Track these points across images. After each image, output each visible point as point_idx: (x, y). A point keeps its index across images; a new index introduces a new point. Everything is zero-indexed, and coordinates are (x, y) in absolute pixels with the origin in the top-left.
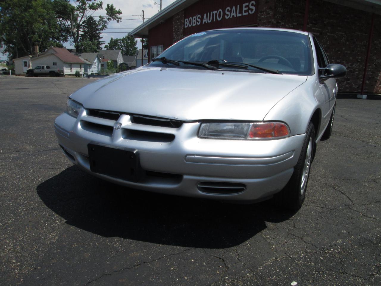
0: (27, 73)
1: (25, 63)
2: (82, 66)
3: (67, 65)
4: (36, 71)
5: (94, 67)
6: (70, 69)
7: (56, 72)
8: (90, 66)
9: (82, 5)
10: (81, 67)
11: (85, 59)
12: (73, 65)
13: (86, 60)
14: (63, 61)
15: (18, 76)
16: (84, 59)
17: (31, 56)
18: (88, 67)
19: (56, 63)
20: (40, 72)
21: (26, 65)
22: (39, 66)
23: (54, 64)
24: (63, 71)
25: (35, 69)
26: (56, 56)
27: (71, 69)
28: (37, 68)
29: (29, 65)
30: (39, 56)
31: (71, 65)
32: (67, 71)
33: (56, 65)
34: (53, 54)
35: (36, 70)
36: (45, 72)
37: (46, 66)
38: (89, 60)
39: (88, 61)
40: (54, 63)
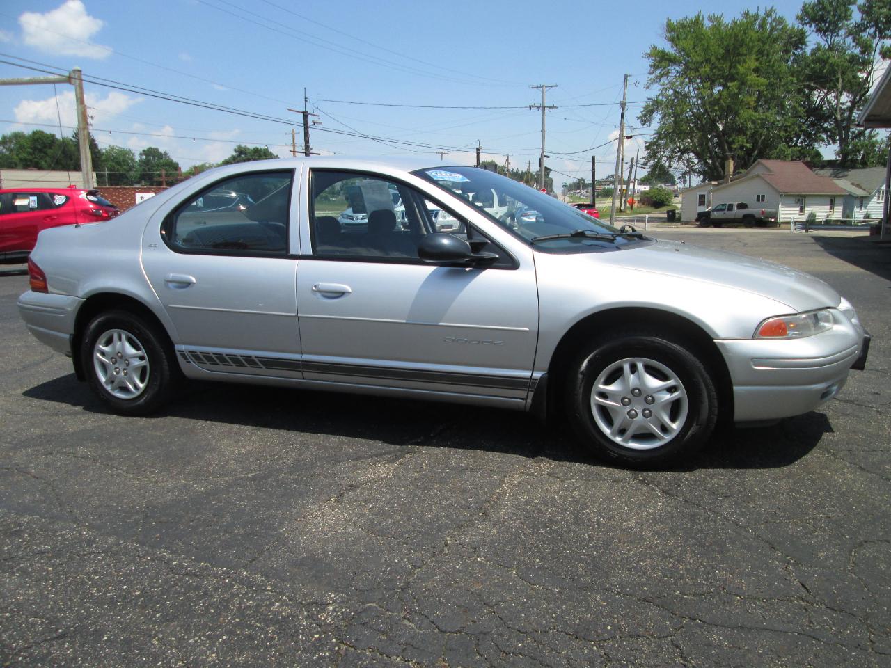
0: (697, 220)
1: (702, 197)
2: (837, 200)
3: (792, 200)
4: (715, 215)
5: (878, 203)
6: (798, 209)
7: (757, 216)
8: (863, 201)
9: (862, 52)
10: (832, 204)
11: (856, 183)
12: (807, 200)
13: (858, 186)
14: (778, 192)
15: (685, 224)
16: (852, 184)
17: (715, 183)
18: (858, 202)
19: (763, 196)
20: (723, 217)
21: (702, 203)
22: (723, 205)
23: (758, 200)
24: (775, 216)
25: (713, 211)
26: (766, 181)
27: (802, 209)
28: (719, 208)
29: (709, 202)
30: (731, 181)
31: (801, 200)
32: (788, 213)
33: (763, 200)
34: (758, 176)
35: (715, 213)
36: (733, 217)
37: (738, 205)
38: (864, 187)
39: (861, 188)
40: (758, 196)
